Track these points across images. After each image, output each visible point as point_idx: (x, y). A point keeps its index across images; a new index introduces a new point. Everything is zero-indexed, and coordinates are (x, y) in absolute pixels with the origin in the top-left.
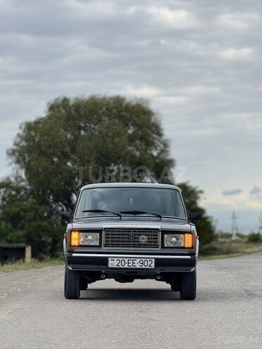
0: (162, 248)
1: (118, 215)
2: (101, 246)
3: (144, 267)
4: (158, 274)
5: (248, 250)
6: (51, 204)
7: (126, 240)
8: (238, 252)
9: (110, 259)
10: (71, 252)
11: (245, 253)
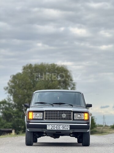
0: (73, 120)
1: (52, 105)
2: (43, 119)
3: (64, 129)
4: (71, 133)
5: (111, 132)
6: (24, 111)
7: (56, 116)
8: (106, 133)
9: (48, 125)
10: (28, 122)
11: (109, 133)
